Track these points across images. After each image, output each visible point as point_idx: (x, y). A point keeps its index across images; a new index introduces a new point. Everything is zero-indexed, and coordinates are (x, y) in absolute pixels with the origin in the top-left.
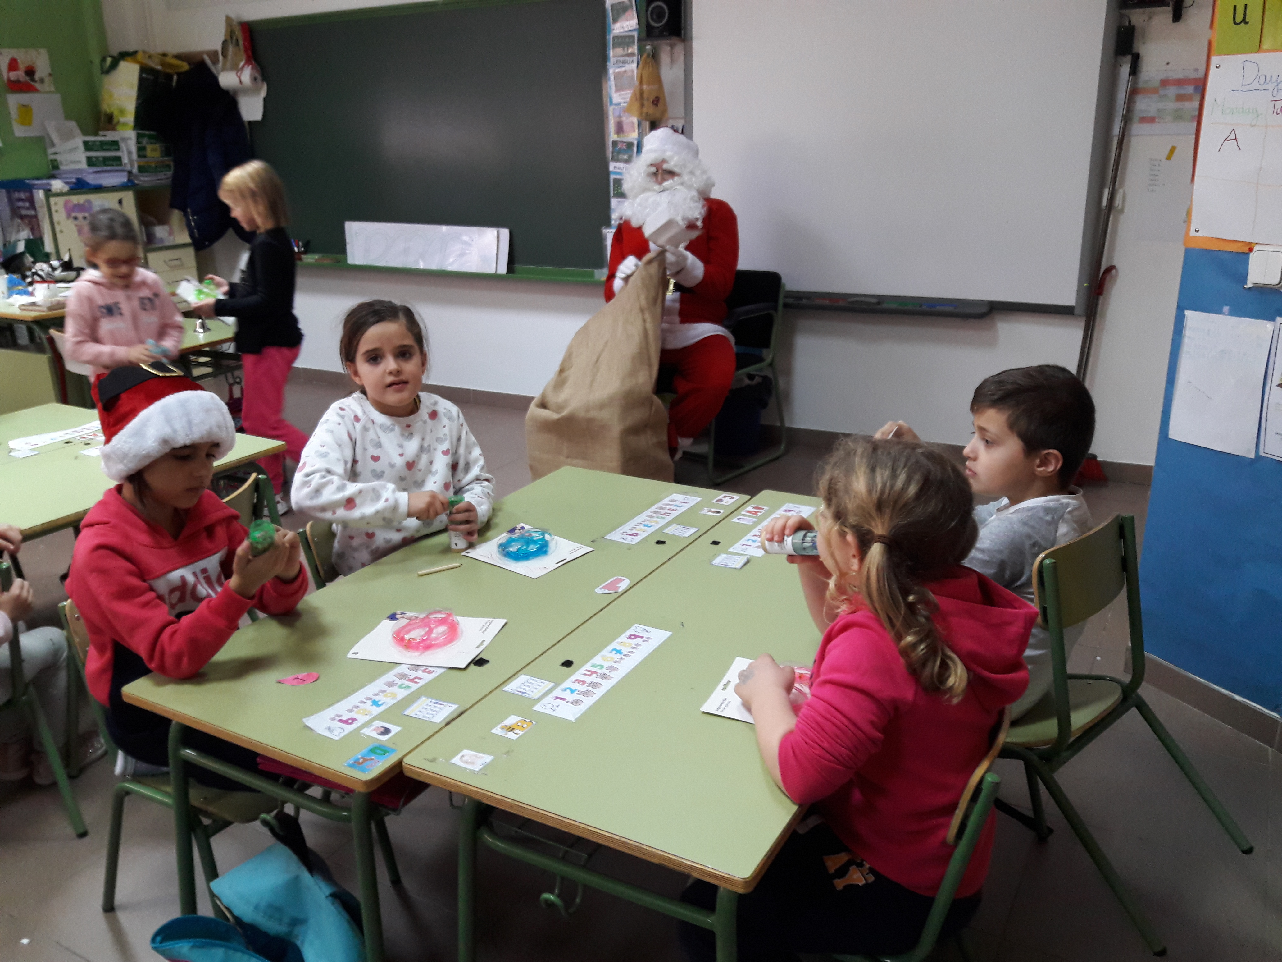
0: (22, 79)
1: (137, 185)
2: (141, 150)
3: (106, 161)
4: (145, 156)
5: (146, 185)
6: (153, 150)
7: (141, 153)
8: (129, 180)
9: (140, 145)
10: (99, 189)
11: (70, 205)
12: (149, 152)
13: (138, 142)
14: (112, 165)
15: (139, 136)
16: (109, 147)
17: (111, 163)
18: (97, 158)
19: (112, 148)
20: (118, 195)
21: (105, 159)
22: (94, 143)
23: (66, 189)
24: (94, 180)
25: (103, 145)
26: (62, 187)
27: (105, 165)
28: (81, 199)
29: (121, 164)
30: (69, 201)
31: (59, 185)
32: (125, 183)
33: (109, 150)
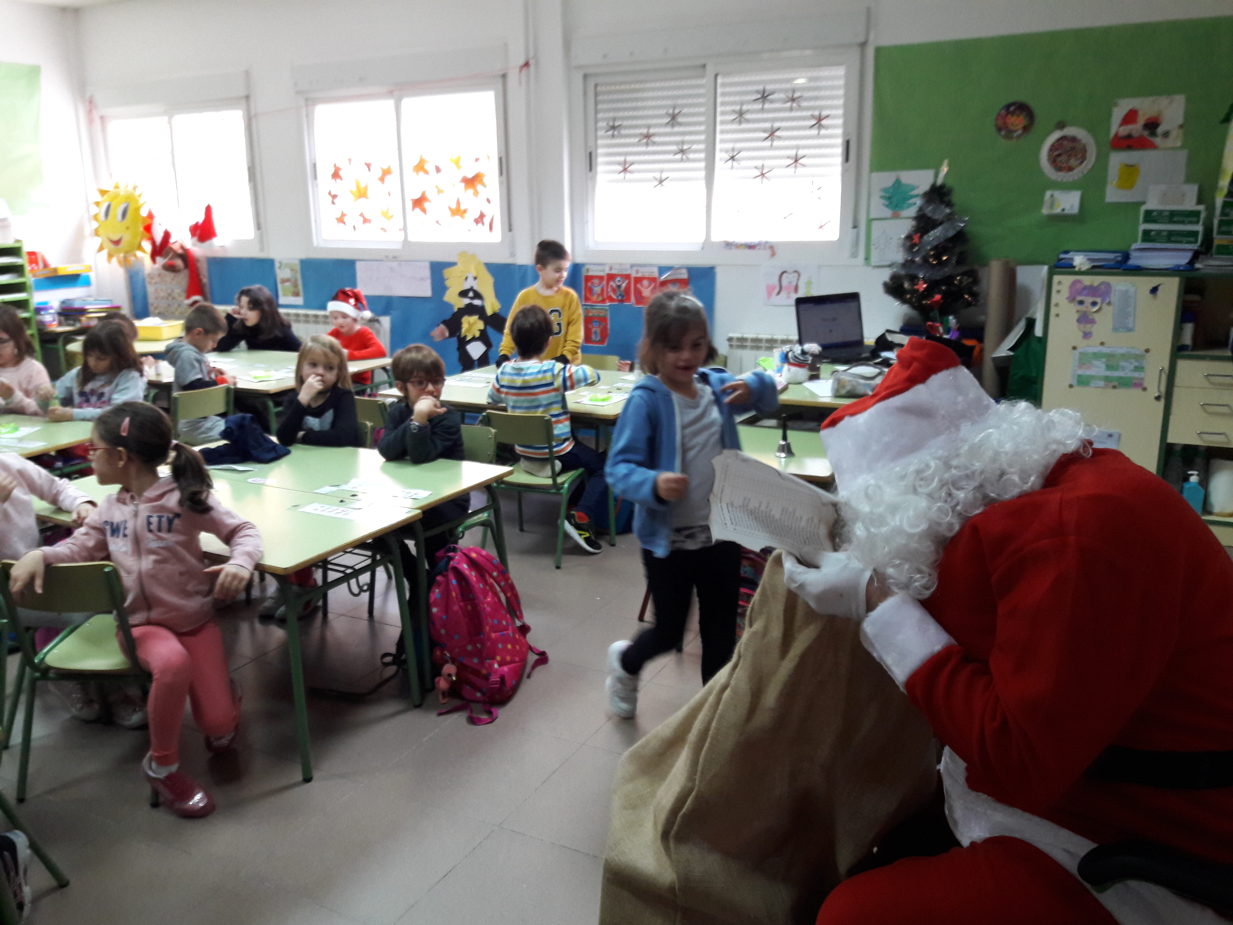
0: (1136, 134)
1: (1198, 269)
2: (1227, 222)
3: (1171, 236)
4: (1229, 233)
5: (1212, 271)
7: (1224, 229)
8: (1191, 262)
9: (1224, 218)
13: (1223, 214)
14: (1181, 242)
15: (1227, 204)
16: (1181, 219)
17: (1180, 239)
18: (1159, 232)
19: (1187, 219)
20: (1154, 281)
21: (1171, 233)
22: (1160, 212)
23: (1086, 266)
24: (1136, 260)
25: (1173, 216)
26: (1081, 264)
27: (1169, 241)
28: (1096, 280)
29: (1196, 242)
30: (1079, 281)
31: (1079, 261)
32: (1181, 266)
33: (1183, 222)
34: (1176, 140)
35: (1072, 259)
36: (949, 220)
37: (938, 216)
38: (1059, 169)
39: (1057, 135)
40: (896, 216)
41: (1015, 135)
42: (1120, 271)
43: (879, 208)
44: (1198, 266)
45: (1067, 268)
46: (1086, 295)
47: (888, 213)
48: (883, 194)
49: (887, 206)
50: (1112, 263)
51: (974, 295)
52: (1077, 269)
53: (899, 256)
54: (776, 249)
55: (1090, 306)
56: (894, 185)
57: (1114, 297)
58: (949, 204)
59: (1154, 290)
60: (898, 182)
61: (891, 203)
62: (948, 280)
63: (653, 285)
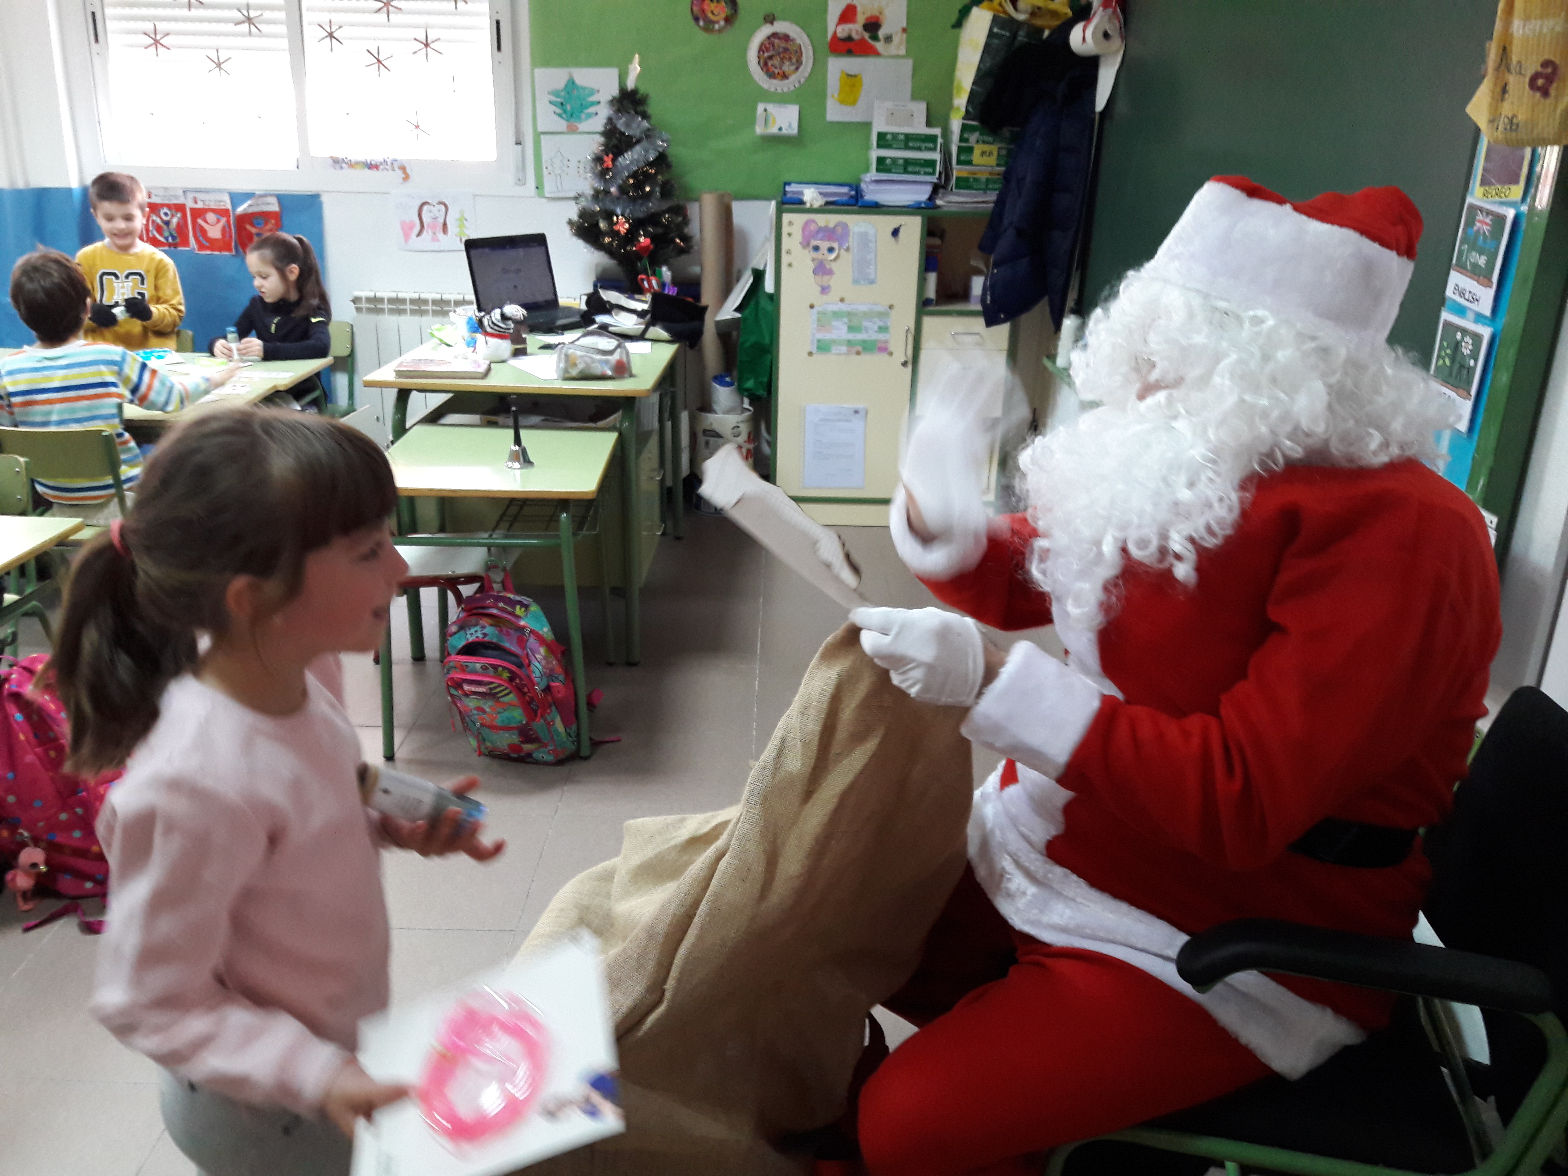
0: (855, 36)
1: (939, 207)
2: (965, 150)
3: (908, 166)
4: (969, 163)
5: (954, 208)
6: (983, 153)
7: (963, 158)
8: (931, 198)
9: (963, 144)
10: (875, 208)
11: (813, 227)
12: (976, 158)
13: (962, 139)
14: (918, 173)
15: (964, 128)
16: (918, 144)
17: (917, 169)
18: (894, 160)
19: (923, 145)
20: (893, 221)
21: (907, 162)
22: (895, 136)
23: (819, 202)
24: (871, 193)
25: (909, 141)
26: (813, 199)
27: (906, 172)
28: (831, 220)
29: (933, 173)
30: (813, 221)
31: (811, 195)
32: (920, 203)
33: (919, 149)
34: (898, 46)
35: (802, 193)
36: (648, 137)
37: (633, 132)
38: (771, 75)
39: (766, 31)
40: (572, 130)
41: (717, 26)
42: (855, 208)
43: (549, 119)
44: (939, 202)
45: (795, 204)
46: (822, 239)
47: (561, 125)
48: (553, 98)
49: (560, 115)
50: (845, 199)
51: (686, 239)
52: (808, 205)
53: (586, 184)
54: (408, 171)
55: (826, 252)
56: (566, 86)
57: (852, 241)
58: (645, 116)
59: (895, 233)
60: (571, 83)
61: (565, 112)
62: (652, 219)
63: (224, 220)
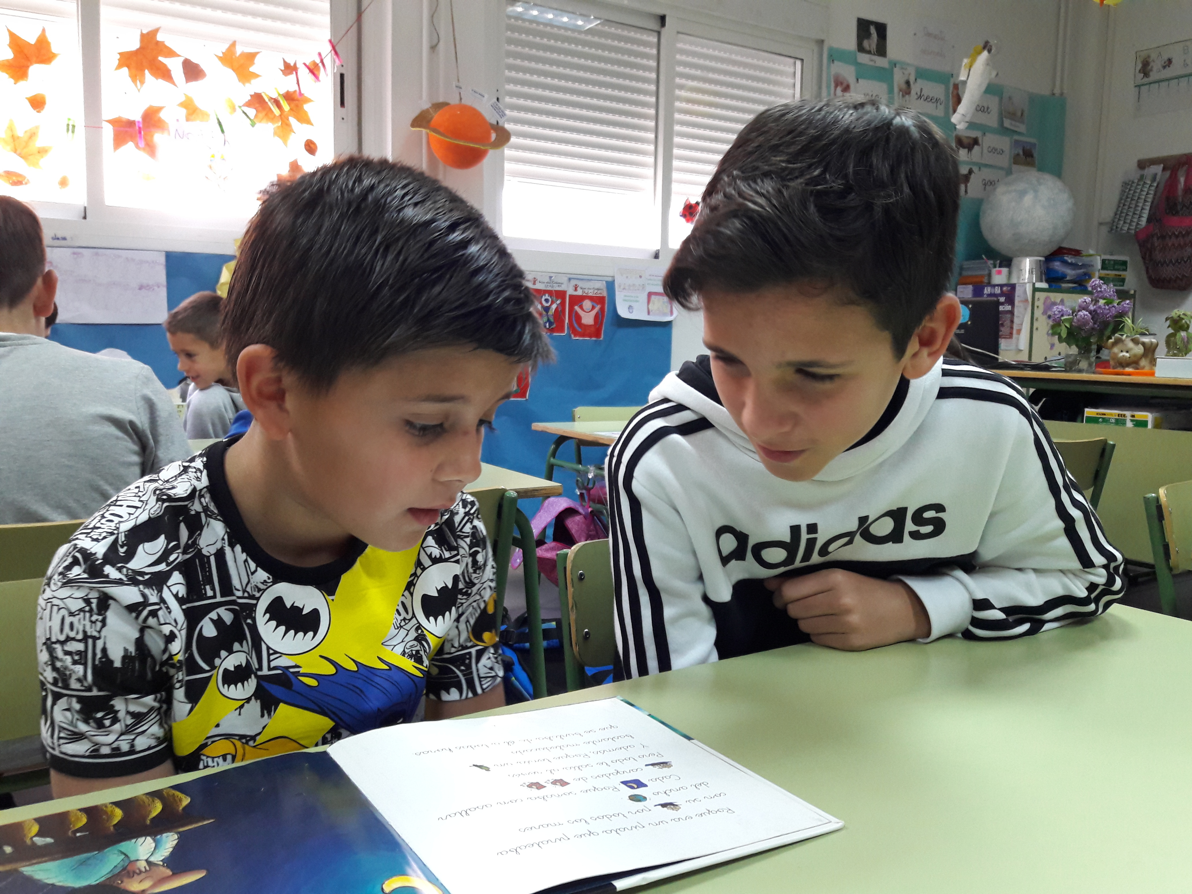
28: (1058, 297)
30: (1048, 298)
63: (598, 307)
